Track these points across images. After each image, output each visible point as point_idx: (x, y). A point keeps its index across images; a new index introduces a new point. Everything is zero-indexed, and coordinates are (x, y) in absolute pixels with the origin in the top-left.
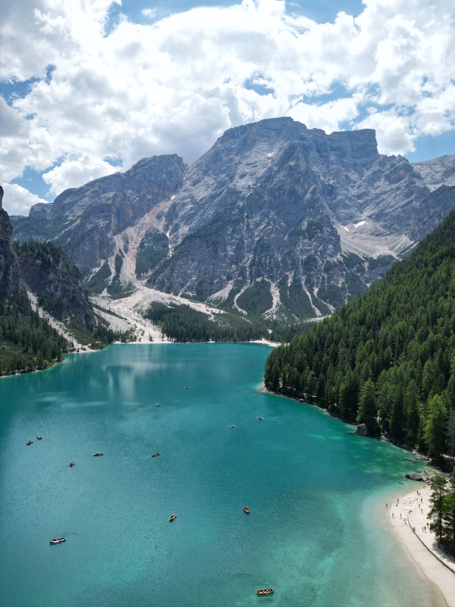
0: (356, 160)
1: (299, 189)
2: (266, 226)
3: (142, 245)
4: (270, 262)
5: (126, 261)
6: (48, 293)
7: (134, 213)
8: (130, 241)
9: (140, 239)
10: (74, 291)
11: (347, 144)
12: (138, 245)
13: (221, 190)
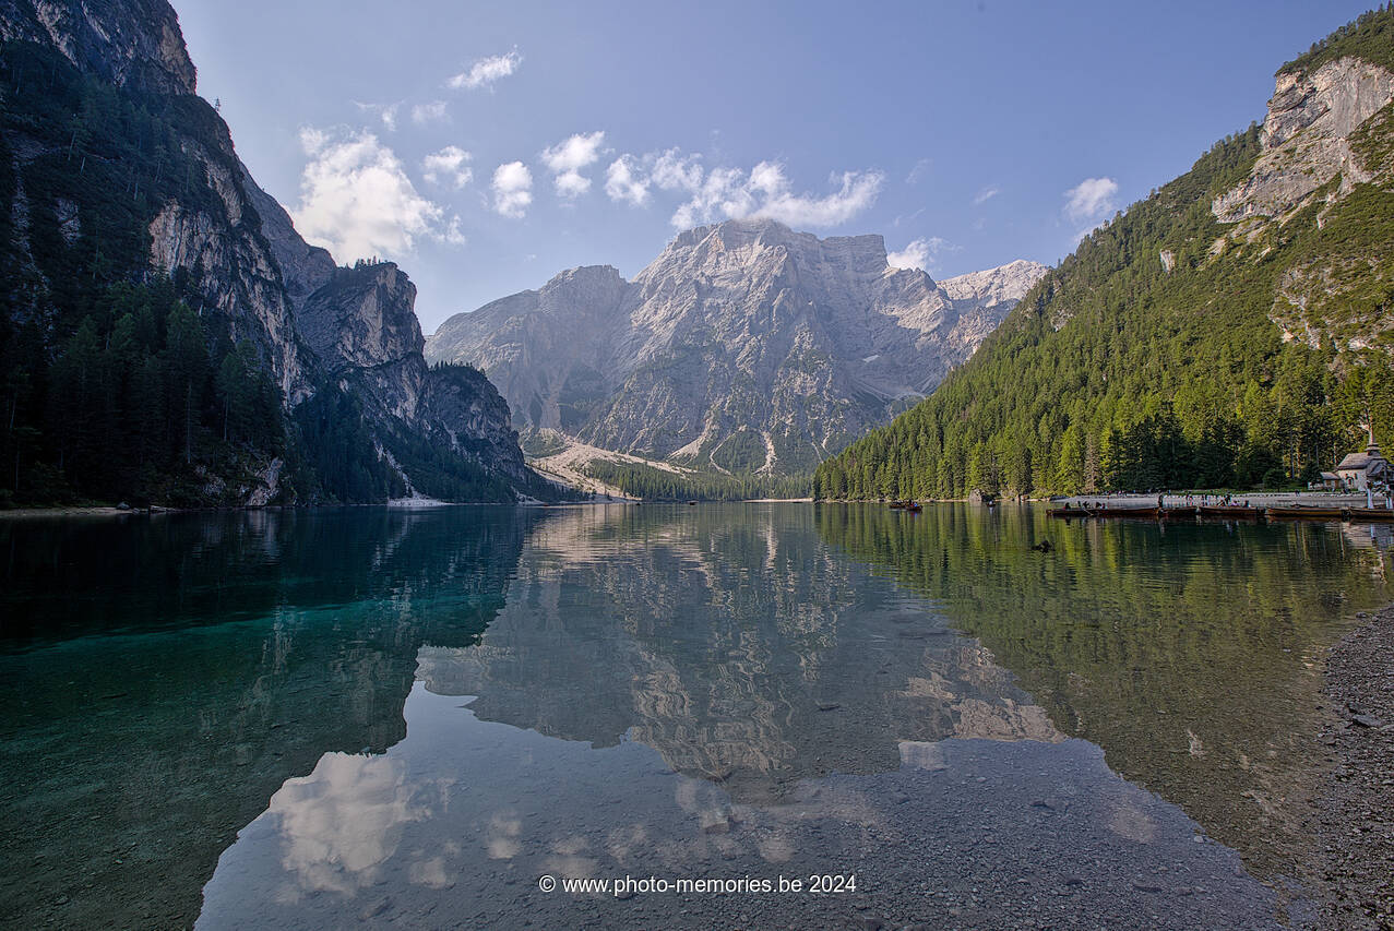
0: (859, 274)
1: (790, 308)
2: (748, 356)
3: (566, 386)
4: (757, 403)
5: (545, 408)
6: (470, 431)
7: (553, 344)
8: (549, 381)
9: (564, 380)
10: (501, 431)
11: (846, 254)
12: (561, 387)
13: (679, 309)
